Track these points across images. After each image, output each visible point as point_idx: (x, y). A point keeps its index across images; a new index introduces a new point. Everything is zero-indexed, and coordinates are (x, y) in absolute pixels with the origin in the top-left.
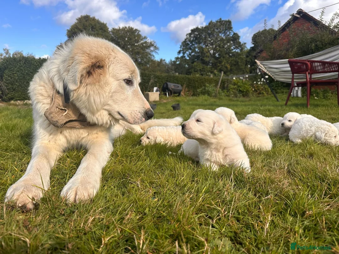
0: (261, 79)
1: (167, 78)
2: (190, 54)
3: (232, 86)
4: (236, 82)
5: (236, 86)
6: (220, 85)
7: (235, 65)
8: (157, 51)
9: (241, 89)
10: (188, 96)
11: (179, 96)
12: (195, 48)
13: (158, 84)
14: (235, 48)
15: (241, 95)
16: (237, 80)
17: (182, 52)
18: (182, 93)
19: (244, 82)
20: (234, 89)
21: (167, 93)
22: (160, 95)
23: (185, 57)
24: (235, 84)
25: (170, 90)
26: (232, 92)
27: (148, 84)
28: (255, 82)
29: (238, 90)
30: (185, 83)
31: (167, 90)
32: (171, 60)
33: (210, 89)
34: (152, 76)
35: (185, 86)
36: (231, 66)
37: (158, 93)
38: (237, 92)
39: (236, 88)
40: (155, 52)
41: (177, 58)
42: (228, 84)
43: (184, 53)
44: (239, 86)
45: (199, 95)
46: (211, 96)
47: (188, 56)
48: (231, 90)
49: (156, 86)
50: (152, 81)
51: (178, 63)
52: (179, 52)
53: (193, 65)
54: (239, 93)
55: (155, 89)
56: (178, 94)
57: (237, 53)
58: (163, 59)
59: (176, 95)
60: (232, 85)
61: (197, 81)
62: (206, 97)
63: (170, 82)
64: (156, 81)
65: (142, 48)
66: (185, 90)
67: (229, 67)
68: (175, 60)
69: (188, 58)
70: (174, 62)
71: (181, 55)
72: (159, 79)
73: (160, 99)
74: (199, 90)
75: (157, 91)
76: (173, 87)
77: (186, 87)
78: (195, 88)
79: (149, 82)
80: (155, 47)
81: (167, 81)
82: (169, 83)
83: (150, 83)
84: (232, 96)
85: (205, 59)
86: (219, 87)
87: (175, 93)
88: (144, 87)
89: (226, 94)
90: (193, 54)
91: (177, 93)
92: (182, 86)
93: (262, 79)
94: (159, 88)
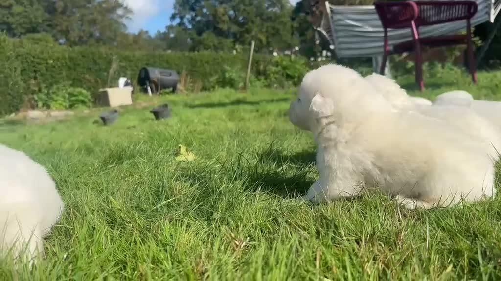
0: (321, 53)
1: (148, 60)
2: (193, 19)
3: (274, 69)
4: (279, 61)
5: (280, 68)
6: (252, 69)
7: (273, 35)
8: (130, 16)
9: (289, 72)
10: (192, 91)
11: (174, 91)
12: (202, 7)
13: (129, 72)
14: (269, 6)
15: (291, 83)
16: (280, 57)
17: (178, 16)
18: (180, 87)
19: (292, 60)
20: (277, 73)
21: (149, 89)
22: (133, 92)
23: (184, 24)
24: (277, 65)
25: (154, 82)
26: (273, 79)
27: (108, 73)
28: (312, 59)
29: (285, 75)
30: (185, 67)
31: (148, 83)
32: (159, 32)
33: (234, 75)
34: (114, 57)
35: (184, 73)
36: (267, 38)
37: (130, 89)
38: (283, 79)
39: (280, 71)
40: (127, 17)
41: (170, 28)
42: (267, 66)
43: (182, 18)
44: (284, 68)
45: (214, 87)
46: (236, 89)
47: (190, 22)
48: (272, 75)
49: (124, 76)
50: (115, 66)
51: (172, 35)
52: (173, 17)
53: (201, 37)
54: (287, 81)
55: (122, 81)
56: (171, 89)
57: (275, 13)
58: (145, 30)
59: (167, 90)
60: (273, 66)
61: (207, 63)
62: (228, 90)
63: (153, 66)
64: (123, 67)
65: (100, 12)
66: (185, 80)
67: (264, 39)
68: (167, 31)
69: (190, 27)
70: (165, 34)
71: (177, 21)
72: (130, 61)
73: (133, 101)
74: (213, 79)
75: (126, 84)
76: (159, 76)
77: (187, 75)
78: (205, 76)
79: (110, 68)
80: (126, 8)
81: (147, 65)
82: (150, 69)
83: (111, 71)
84: (276, 86)
85: (220, 26)
86: (249, 70)
87: (165, 86)
88: (99, 80)
89: (263, 83)
90: (198, 18)
91: (169, 87)
92: (178, 73)
93: (324, 53)
94: (131, 78)
